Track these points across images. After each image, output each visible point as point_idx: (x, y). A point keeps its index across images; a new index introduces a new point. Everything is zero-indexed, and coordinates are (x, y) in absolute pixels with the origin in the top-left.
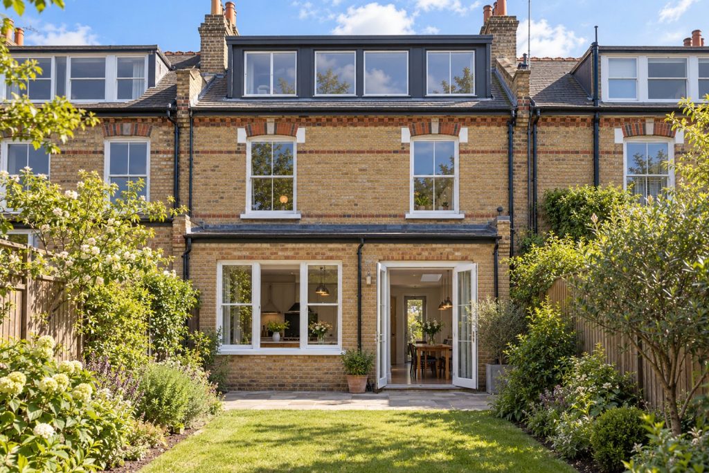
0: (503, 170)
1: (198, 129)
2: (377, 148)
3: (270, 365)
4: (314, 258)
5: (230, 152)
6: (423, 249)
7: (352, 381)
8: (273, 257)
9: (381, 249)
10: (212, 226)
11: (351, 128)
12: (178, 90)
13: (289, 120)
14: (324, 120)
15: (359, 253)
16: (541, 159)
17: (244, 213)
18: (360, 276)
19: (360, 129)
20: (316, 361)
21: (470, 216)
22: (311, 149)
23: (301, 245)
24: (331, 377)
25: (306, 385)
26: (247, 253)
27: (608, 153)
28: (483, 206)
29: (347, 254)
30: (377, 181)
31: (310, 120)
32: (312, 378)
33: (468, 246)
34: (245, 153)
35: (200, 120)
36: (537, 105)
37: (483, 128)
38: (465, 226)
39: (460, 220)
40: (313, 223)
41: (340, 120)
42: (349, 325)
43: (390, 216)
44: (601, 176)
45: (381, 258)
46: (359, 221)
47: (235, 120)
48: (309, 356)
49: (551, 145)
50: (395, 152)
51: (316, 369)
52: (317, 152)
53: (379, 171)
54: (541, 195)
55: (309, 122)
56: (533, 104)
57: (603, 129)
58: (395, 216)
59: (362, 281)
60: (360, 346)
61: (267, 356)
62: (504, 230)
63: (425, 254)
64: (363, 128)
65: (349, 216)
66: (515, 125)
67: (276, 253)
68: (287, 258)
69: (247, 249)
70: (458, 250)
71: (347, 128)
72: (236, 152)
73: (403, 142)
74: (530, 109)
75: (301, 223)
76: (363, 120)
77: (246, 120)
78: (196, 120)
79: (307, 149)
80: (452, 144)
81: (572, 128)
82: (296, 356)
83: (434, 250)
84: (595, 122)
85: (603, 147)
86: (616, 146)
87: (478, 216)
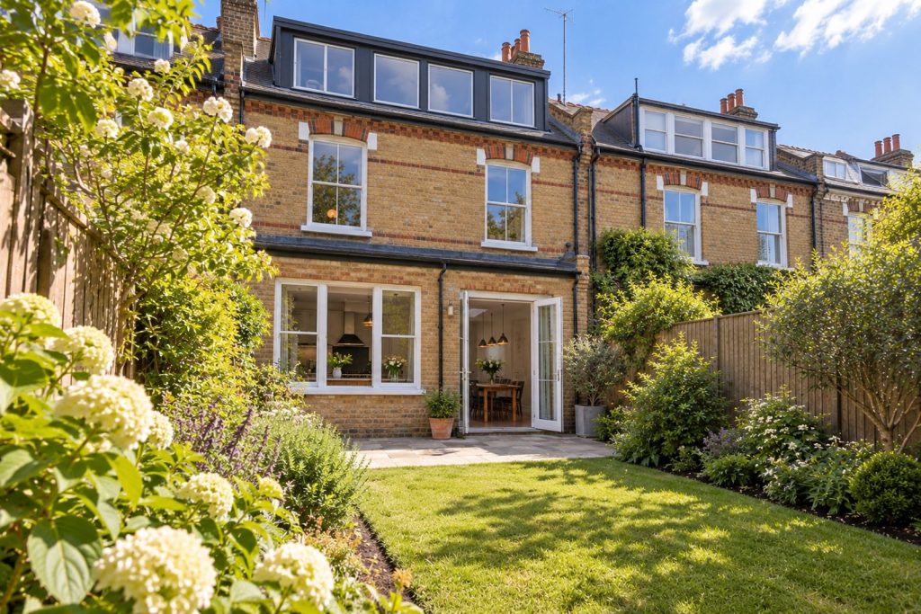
0: (568, 203)
1: (250, 114)
2: (452, 167)
3: (341, 406)
4: (390, 282)
5: (288, 149)
6: (505, 280)
7: (436, 425)
8: (344, 278)
9: (462, 277)
10: (266, 237)
11: (426, 141)
12: (226, 63)
13: (359, 122)
14: (398, 127)
15: (440, 280)
16: (599, 197)
17: (305, 224)
18: (441, 305)
19: (435, 144)
20: (392, 402)
21: (543, 250)
22: (384, 158)
23: (377, 266)
24: (409, 421)
25: (382, 431)
26: (314, 272)
27: (652, 198)
28: (554, 241)
29: (428, 279)
30: (452, 203)
31: (383, 125)
32: (387, 422)
33: (549, 279)
34: (307, 152)
35: (252, 104)
36: (598, 144)
37: (553, 160)
38: (537, 260)
39: (533, 253)
40: (385, 243)
41: (415, 131)
42: (428, 360)
43: (466, 243)
44: (647, 220)
45: (464, 286)
46: (433, 245)
47: (296, 112)
48: (385, 396)
49: (608, 185)
50: (471, 173)
51: (392, 412)
52: (390, 162)
53: (454, 192)
54: (599, 232)
55: (381, 128)
56: (595, 143)
57: (648, 175)
58: (470, 243)
59: (444, 311)
60: (441, 385)
61: (336, 396)
62: (583, 266)
63: (507, 285)
64: (439, 143)
65: (424, 239)
66: (579, 161)
67: (348, 274)
68: (360, 280)
69: (314, 267)
70: (539, 283)
71: (421, 141)
72: (297, 150)
73: (478, 163)
74: (592, 147)
75: (371, 242)
76: (438, 134)
77: (309, 114)
78: (248, 104)
79: (379, 157)
80: (524, 173)
81: (624, 170)
82: (370, 396)
83: (517, 281)
84: (642, 168)
85: (648, 192)
86: (658, 192)
87: (549, 250)
